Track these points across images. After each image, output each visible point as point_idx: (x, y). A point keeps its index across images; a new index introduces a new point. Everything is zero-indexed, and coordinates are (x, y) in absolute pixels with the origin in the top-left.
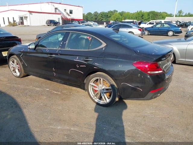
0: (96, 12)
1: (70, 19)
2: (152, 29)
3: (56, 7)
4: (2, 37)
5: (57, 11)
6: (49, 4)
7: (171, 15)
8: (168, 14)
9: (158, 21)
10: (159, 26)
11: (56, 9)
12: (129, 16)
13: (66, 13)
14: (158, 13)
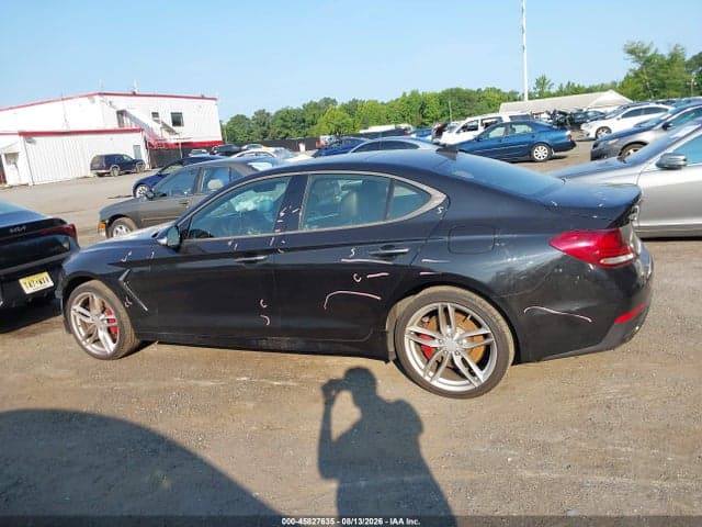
0: (261, 113)
1: (177, 144)
2: (480, 144)
3: (120, 109)
4: (15, 226)
5: (127, 121)
6: (94, 102)
7: (513, 97)
8: (504, 93)
9: (490, 117)
10: (498, 132)
11: (121, 113)
12: (376, 113)
13: (161, 125)
14: (472, 92)
